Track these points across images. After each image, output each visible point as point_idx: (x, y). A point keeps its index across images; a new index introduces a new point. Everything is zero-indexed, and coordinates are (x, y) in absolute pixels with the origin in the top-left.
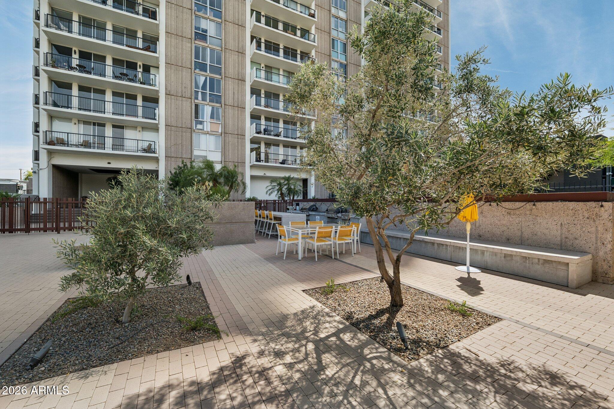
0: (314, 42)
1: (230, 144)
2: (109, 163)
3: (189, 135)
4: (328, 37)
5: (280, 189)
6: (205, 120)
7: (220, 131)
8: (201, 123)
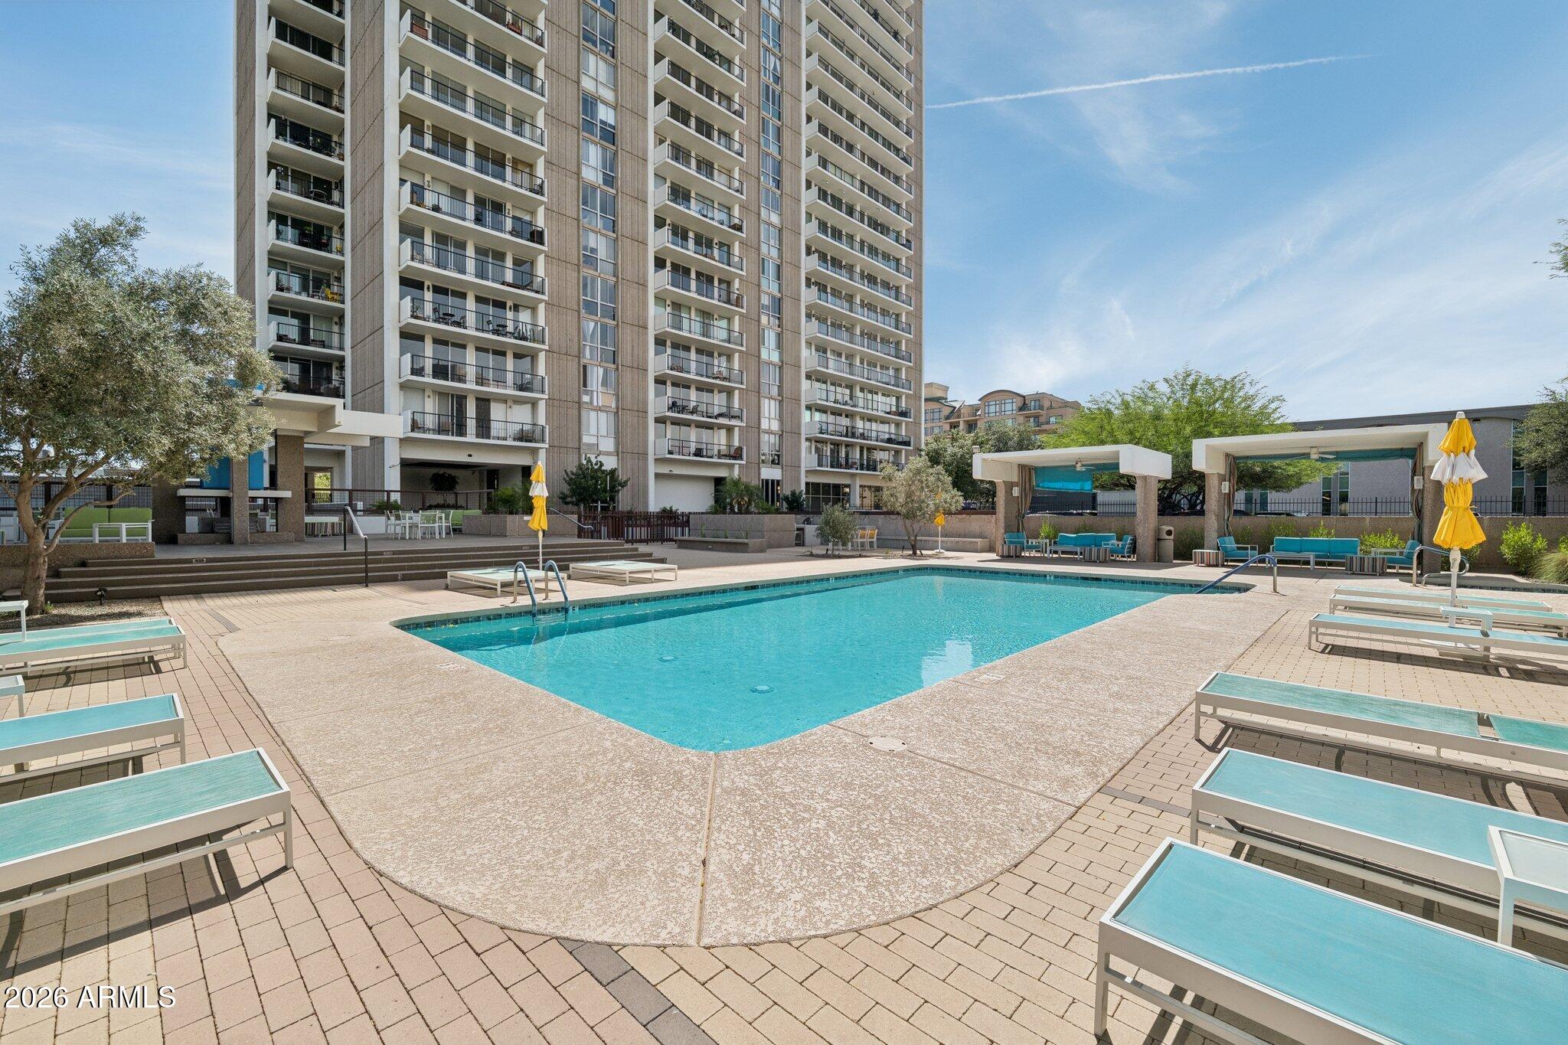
0: (742, 270)
2: (470, 456)
3: (575, 412)
4: (757, 256)
6: (595, 388)
7: (615, 406)
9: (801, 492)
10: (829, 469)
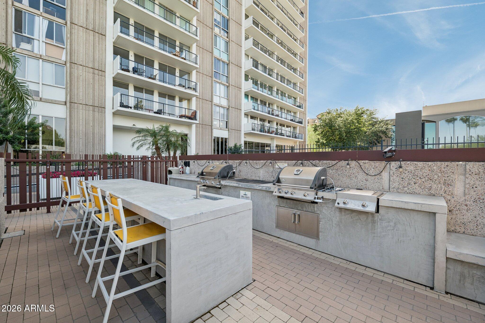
1: (81, 79)
5: (155, 143)
6: (36, 37)
7: (64, 58)
8: (29, 40)
9: (240, 145)
10: (259, 133)
